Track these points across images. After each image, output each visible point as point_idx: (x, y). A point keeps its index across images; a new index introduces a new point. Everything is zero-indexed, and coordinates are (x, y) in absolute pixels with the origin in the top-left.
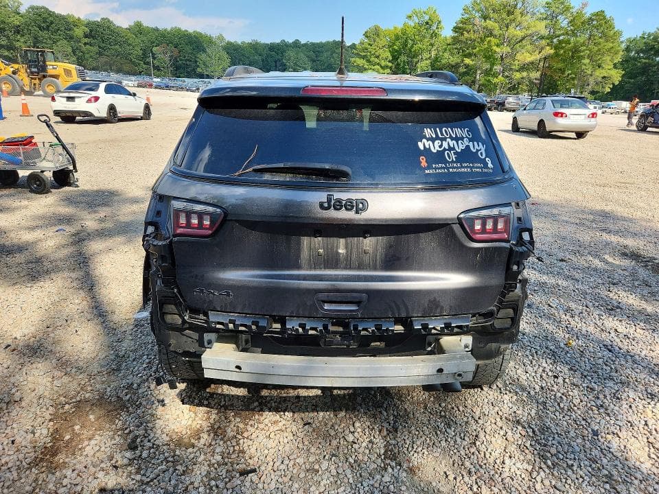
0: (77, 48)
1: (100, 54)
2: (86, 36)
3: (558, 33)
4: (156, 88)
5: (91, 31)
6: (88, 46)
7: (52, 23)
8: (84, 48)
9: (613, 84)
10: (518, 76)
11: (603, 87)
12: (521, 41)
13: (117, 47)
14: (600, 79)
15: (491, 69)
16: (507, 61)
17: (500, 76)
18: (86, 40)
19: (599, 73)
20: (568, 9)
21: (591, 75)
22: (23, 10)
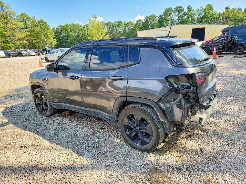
3: (28, 27)
9: (55, 44)
10: (18, 43)
11: (52, 45)
12: (14, 30)
14: (50, 43)
15: (6, 41)
16: (11, 37)
17: (11, 43)
19: (49, 41)
20: (29, 18)
21: (47, 42)
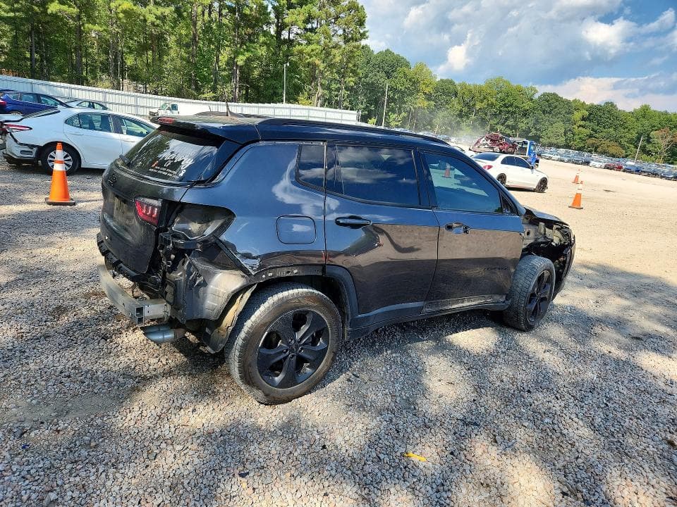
0: (570, 130)
1: (590, 136)
2: (583, 119)
4: (624, 171)
5: (590, 114)
6: (580, 128)
7: (556, 107)
8: (576, 130)
13: (611, 130)
18: (582, 123)
22: (536, 97)
